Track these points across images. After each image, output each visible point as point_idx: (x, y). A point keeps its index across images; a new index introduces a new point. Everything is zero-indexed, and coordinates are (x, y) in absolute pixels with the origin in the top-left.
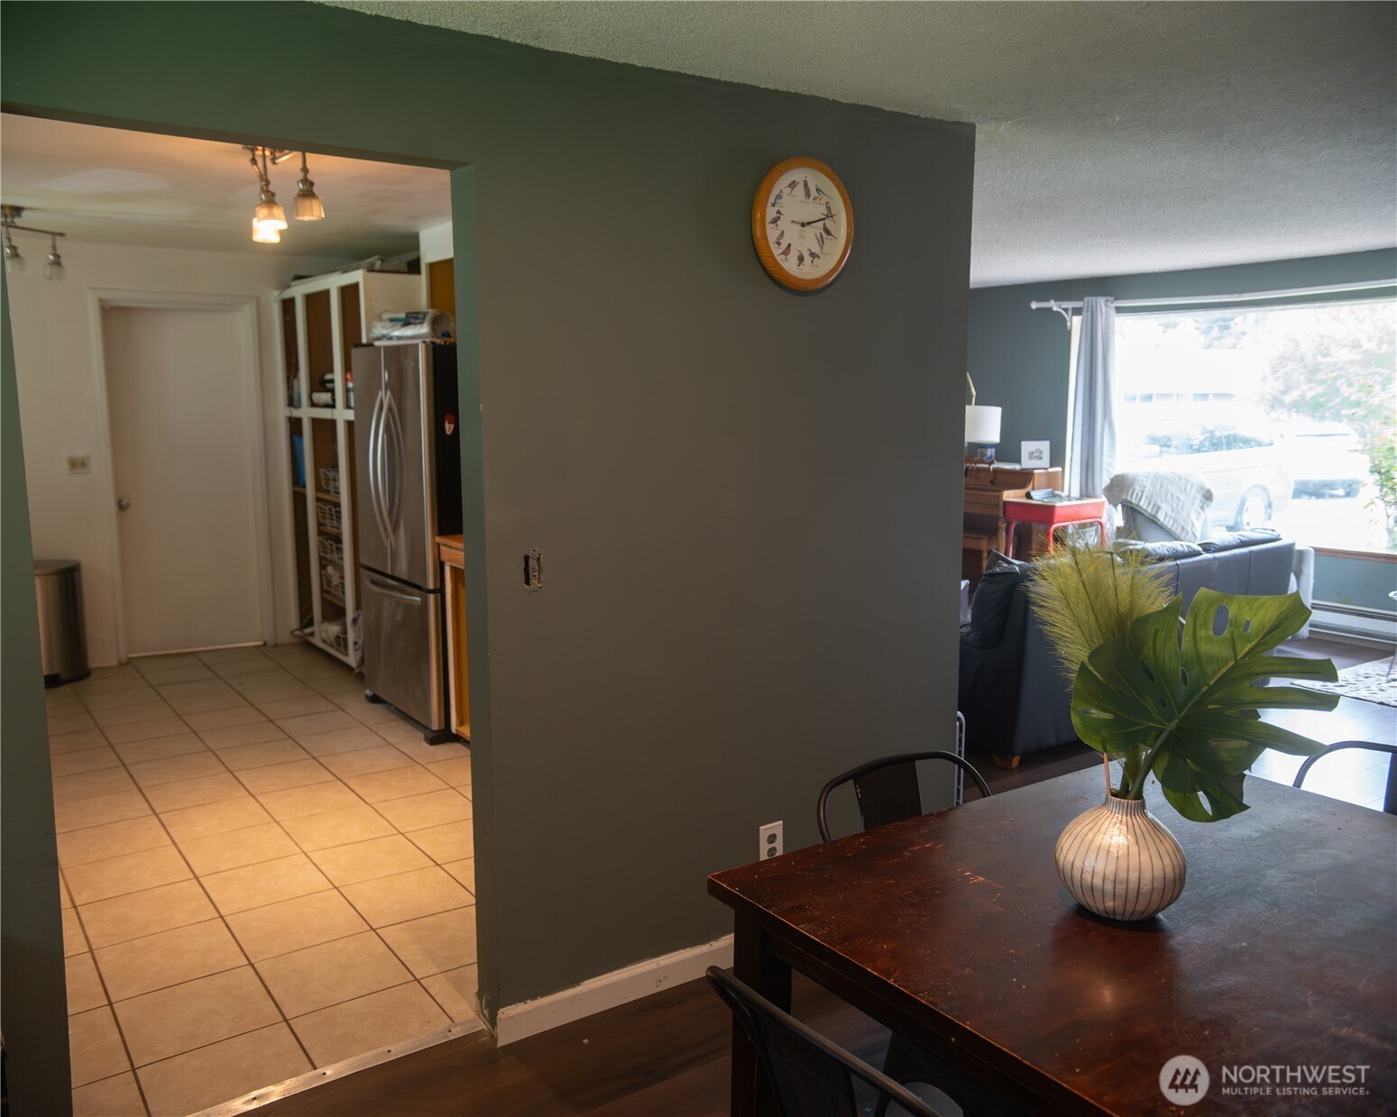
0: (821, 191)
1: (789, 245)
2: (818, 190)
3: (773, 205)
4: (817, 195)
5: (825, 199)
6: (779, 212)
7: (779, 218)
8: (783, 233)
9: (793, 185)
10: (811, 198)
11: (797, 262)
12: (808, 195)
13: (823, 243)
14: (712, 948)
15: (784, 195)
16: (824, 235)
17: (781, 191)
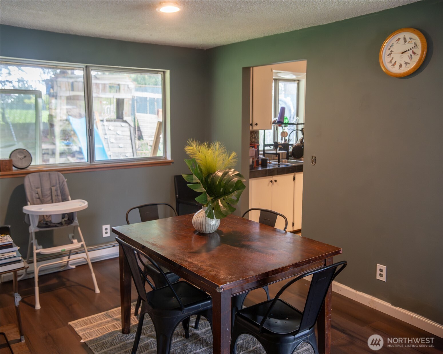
0: (412, 38)
1: (396, 62)
2: (410, 39)
3: (389, 49)
4: (410, 40)
5: (413, 41)
6: (392, 51)
7: (391, 53)
8: (393, 58)
9: (399, 39)
10: (407, 43)
11: (399, 67)
12: (405, 41)
13: (412, 58)
14: (356, 292)
15: (394, 45)
16: (413, 55)
17: (393, 43)
